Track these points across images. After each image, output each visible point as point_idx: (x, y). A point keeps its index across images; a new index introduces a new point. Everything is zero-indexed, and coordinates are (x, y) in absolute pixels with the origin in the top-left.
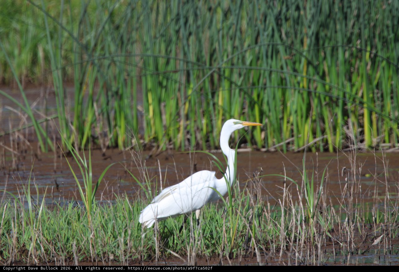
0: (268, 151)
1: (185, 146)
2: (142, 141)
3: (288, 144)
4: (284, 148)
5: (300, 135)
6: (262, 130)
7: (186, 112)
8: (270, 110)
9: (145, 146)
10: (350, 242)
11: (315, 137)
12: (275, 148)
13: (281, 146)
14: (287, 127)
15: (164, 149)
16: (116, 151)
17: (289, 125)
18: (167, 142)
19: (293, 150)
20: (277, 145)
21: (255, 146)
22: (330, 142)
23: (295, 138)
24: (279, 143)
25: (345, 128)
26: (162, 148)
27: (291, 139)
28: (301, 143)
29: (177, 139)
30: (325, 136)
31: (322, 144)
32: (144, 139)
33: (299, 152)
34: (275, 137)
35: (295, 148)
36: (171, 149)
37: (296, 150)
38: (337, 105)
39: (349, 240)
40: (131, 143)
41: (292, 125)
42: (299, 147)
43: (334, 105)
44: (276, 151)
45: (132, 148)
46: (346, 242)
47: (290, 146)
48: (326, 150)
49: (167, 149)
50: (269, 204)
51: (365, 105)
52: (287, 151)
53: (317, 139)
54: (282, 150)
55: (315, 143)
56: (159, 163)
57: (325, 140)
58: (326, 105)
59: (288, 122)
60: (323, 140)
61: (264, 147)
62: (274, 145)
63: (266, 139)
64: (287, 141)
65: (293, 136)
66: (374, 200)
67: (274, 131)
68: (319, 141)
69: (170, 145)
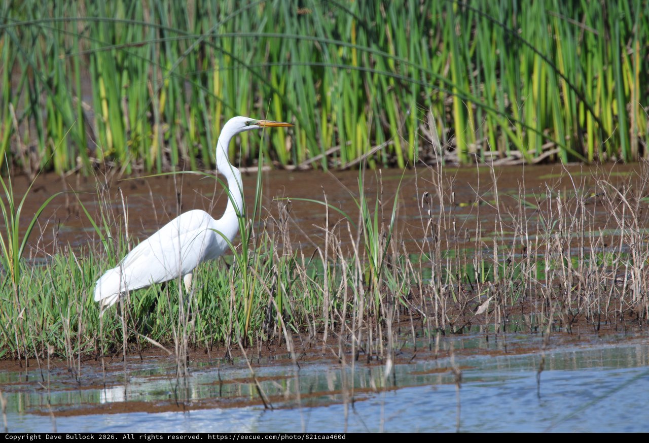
0: (298, 170)
1: (162, 165)
2: (92, 160)
3: (331, 156)
4: (324, 165)
5: (349, 143)
6: (286, 135)
7: (162, 109)
8: (298, 103)
9: (97, 167)
10: (440, 315)
11: (373, 144)
12: (309, 164)
13: (319, 161)
14: (328, 129)
15: (129, 171)
16: (50, 176)
17: (331, 126)
18: (134, 160)
19: (339, 166)
20: (312, 160)
21: (276, 162)
22: (399, 151)
23: (341, 148)
24: (315, 155)
25: (423, 127)
26: (126, 171)
27: (334, 150)
28: (351, 155)
29: (150, 155)
30: (391, 143)
31: (385, 156)
32: (96, 157)
33: (348, 169)
34: (309, 146)
35: (342, 163)
36: (140, 171)
37: (343, 167)
38: (409, 92)
39: (437, 308)
40: (76, 163)
41: (335, 125)
42: (348, 160)
43: (404, 91)
44: (311, 168)
45: (77, 172)
46: (433, 315)
47: (334, 160)
48: (393, 164)
49: (133, 171)
50: (303, 256)
51: (455, 91)
52: (329, 167)
53: (378, 147)
54: (320, 167)
55: (375, 154)
56: (122, 195)
57: (391, 147)
58: (390, 91)
59: (329, 121)
60: (387, 148)
61: (290, 163)
62: (307, 158)
63: (293, 150)
64: (328, 153)
65: (337, 144)
66: (476, 244)
67: (307, 137)
68: (381, 150)
69: (138, 164)
